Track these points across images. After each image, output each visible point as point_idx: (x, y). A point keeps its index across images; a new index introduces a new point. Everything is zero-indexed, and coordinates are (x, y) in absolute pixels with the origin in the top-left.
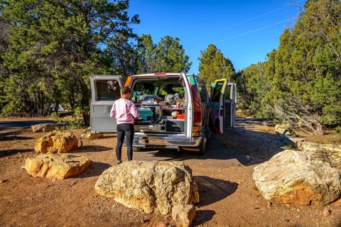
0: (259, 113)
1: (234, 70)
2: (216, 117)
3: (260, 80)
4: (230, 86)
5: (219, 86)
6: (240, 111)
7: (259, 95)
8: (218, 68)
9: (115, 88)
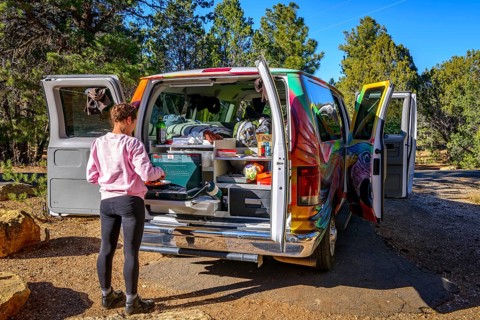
0: (470, 158)
1: (414, 68)
2: (363, 177)
3: (472, 88)
4: (401, 100)
5: (370, 101)
6: (427, 152)
7: (469, 120)
8: (380, 65)
9: (102, 107)
